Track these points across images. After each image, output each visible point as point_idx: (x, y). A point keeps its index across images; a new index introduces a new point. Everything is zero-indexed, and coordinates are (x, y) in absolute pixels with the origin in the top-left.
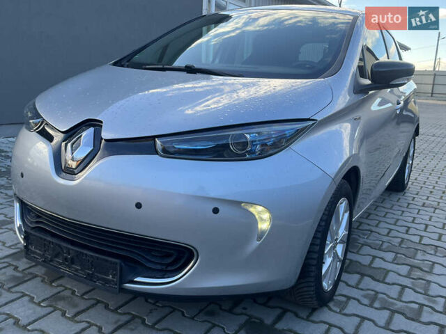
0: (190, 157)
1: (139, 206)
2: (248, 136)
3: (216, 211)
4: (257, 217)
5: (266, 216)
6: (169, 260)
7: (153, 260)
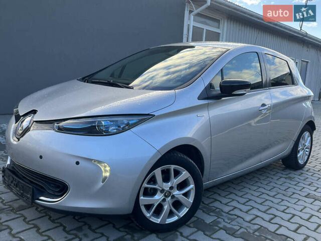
0: (72, 133)
1: (41, 157)
2: (103, 122)
3: (78, 163)
4: (103, 169)
5: (108, 168)
6: (59, 190)
7: (51, 188)
